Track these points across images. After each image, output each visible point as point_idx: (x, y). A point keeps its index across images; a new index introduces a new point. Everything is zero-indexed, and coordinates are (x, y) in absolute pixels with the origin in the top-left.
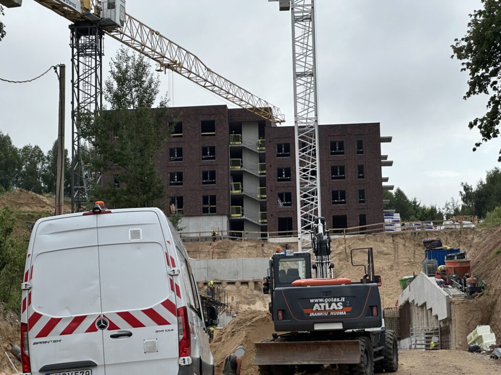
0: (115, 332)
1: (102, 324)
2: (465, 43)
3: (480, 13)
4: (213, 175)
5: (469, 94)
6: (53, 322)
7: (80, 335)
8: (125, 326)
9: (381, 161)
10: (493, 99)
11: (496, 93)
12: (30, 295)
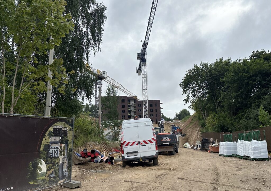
0: (142, 145)
1: (139, 143)
2: (182, 83)
3: (185, 77)
4: (124, 111)
5: (183, 94)
6: (129, 143)
7: (134, 146)
8: (144, 144)
9: (160, 108)
10: (187, 95)
11: (188, 94)
12: (123, 137)
